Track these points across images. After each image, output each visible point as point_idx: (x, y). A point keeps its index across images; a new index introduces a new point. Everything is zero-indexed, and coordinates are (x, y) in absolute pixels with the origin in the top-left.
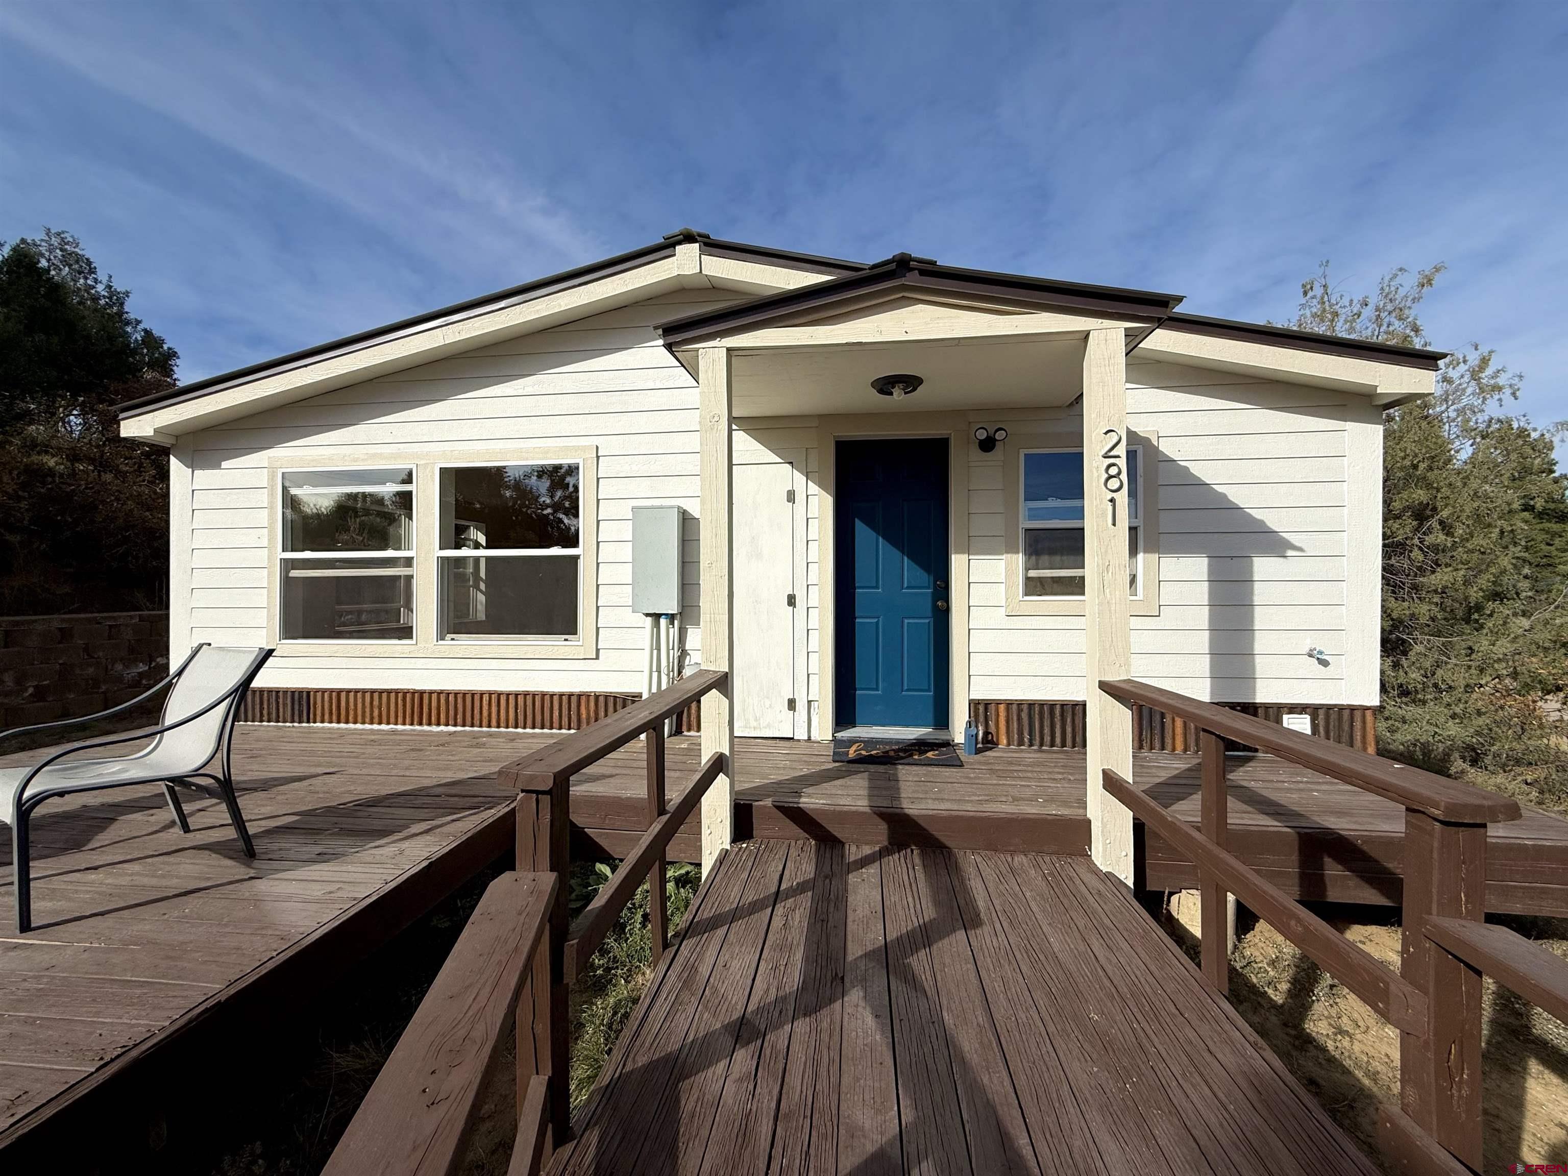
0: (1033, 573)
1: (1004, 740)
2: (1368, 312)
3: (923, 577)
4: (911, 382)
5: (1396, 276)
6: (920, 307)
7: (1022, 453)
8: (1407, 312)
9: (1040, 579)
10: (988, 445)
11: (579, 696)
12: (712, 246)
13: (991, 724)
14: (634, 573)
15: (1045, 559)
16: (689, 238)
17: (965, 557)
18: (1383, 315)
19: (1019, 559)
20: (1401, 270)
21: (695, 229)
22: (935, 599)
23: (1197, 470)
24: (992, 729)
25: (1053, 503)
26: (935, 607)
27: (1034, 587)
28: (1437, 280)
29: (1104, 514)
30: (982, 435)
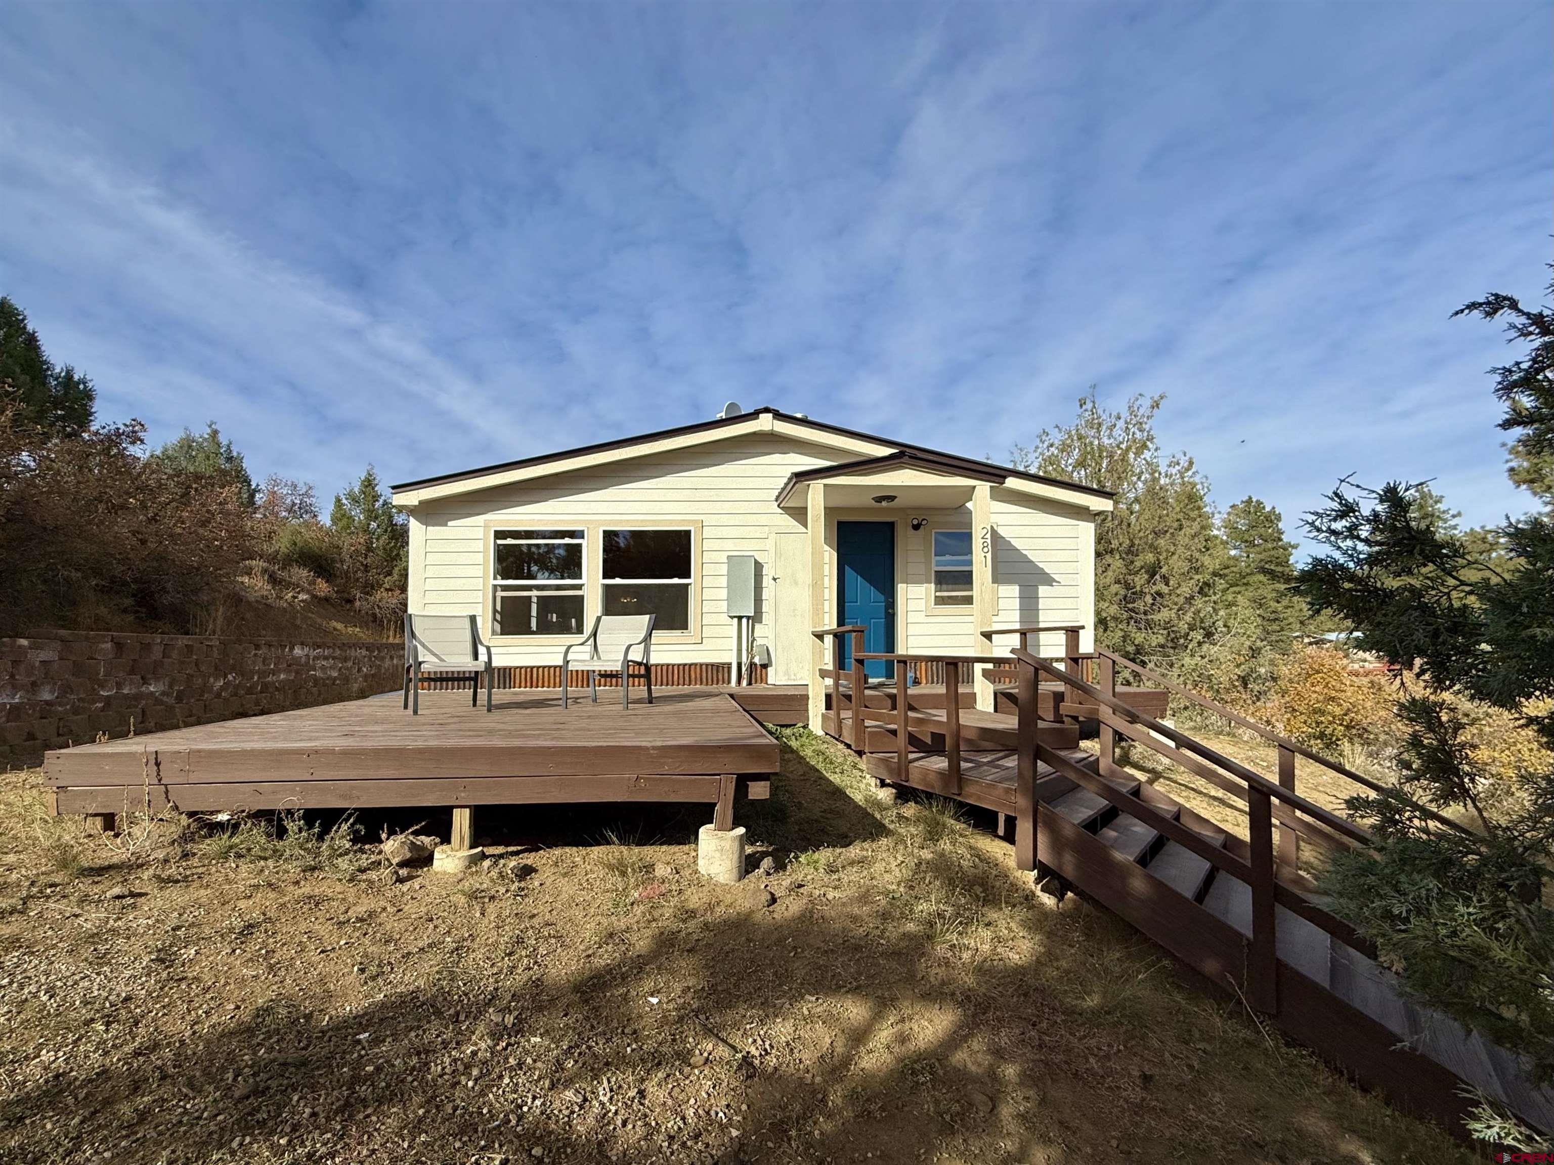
0: (938, 594)
1: (924, 681)
2: (1121, 424)
3: (882, 598)
4: (892, 498)
5: (1137, 399)
6: (907, 470)
7: (933, 531)
8: (1144, 426)
9: (942, 597)
10: (916, 527)
11: (690, 665)
12: (778, 416)
13: (918, 673)
14: (728, 593)
15: (944, 587)
16: (767, 410)
17: (905, 585)
18: (1130, 426)
19: (933, 586)
20: (1140, 395)
21: (772, 407)
22: (887, 608)
23: (1014, 542)
24: (918, 676)
25: (948, 558)
26: (887, 613)
27: (940, 601)
28: (1162, 403)
29: (981, 562)
30: (915, 522)
